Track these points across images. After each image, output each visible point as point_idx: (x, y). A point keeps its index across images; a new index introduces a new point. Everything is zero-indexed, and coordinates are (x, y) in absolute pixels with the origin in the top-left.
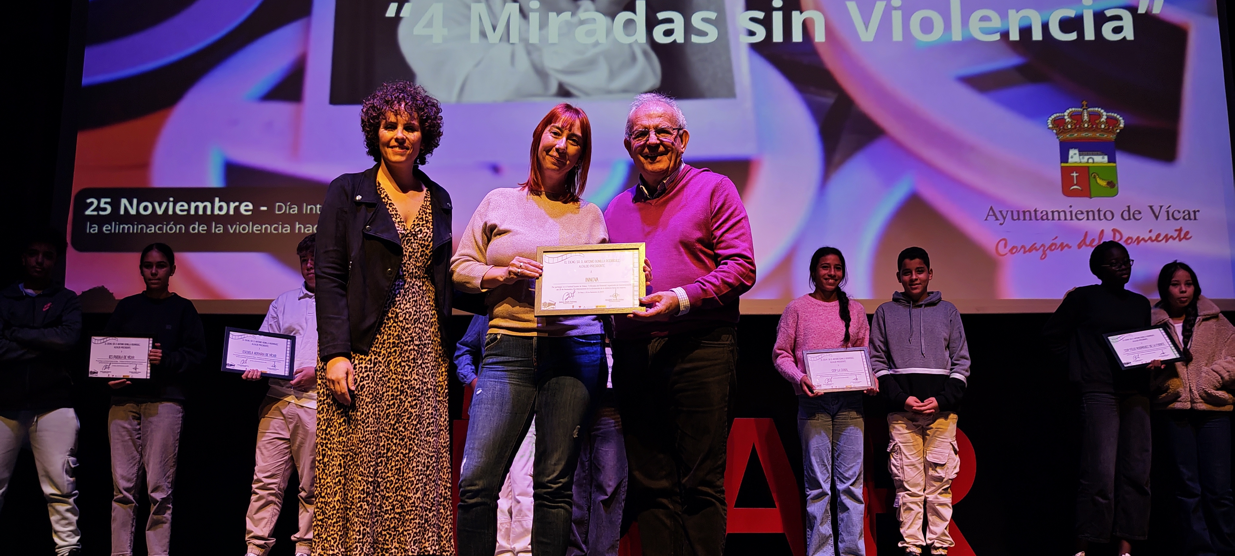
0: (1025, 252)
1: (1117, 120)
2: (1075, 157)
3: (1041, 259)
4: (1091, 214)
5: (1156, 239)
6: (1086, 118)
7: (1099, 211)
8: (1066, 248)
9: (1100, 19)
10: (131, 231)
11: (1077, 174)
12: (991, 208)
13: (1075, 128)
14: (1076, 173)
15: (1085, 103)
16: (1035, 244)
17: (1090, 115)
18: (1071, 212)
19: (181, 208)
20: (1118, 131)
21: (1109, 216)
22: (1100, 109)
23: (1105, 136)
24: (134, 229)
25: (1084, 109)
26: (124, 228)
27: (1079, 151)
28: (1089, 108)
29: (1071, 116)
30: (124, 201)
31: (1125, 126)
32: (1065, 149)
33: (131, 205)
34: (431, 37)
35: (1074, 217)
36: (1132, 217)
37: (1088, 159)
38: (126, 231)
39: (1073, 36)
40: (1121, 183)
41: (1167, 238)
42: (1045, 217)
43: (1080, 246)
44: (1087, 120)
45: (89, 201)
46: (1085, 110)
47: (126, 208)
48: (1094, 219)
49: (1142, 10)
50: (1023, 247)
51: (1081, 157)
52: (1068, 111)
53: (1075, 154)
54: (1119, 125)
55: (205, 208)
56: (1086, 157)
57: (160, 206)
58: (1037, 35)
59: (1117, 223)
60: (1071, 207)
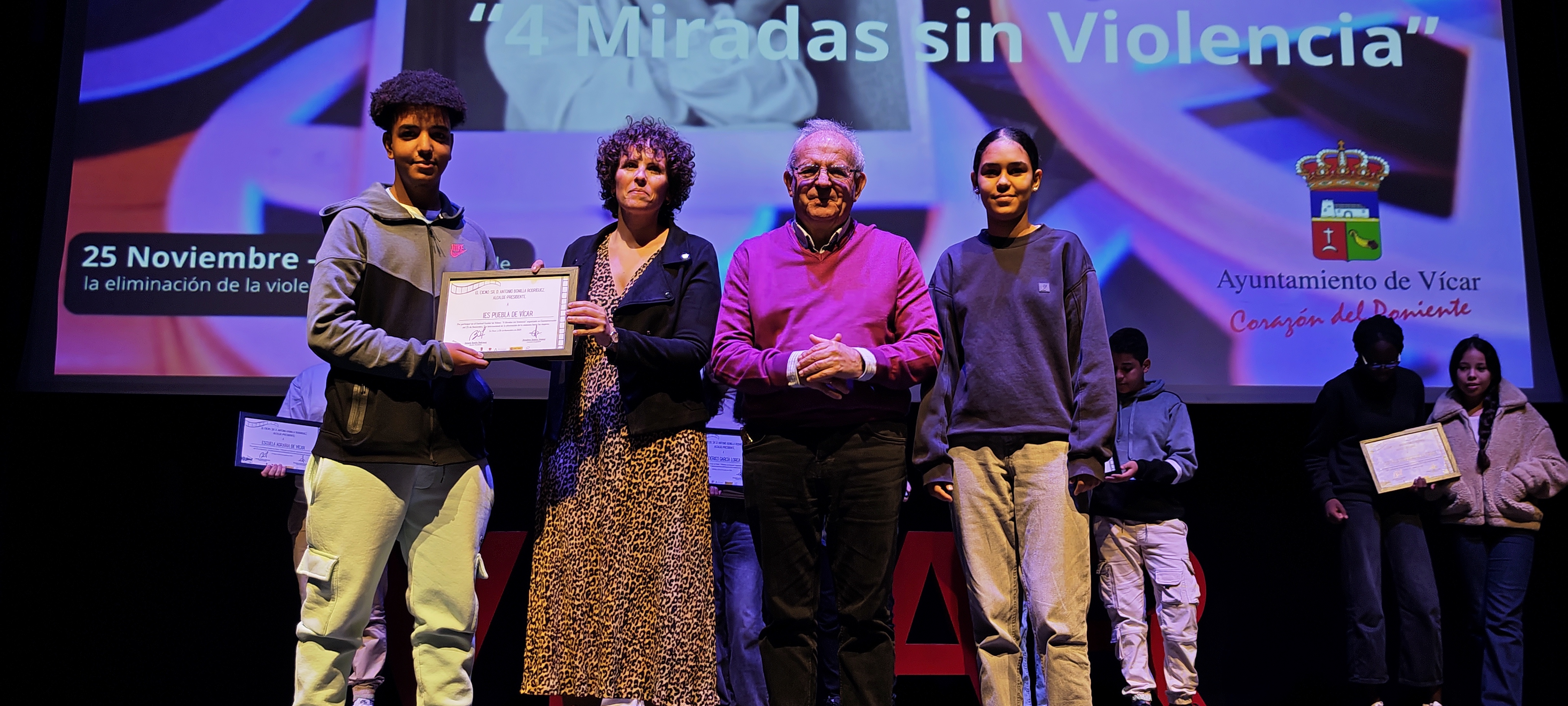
0: (1266, 327)
1: (1380, 166)
2: (1329, 211)
3: (1287, 336)
4: (1348, 281)
5: (1428, 313)
6: (1342, 161)
7: (1358, 277)
8: (1318, 322)
9: (1361, 39)
10: (142, 288)
11: (1332, 232)
12: (1226, 273)
13: (1330, 174)
14: (1331, 230)
15: (1341, 143)
16: (1279, 317)
17: (1349, 158)
18: (1324, 278)
19: (206, 260)
20: (1382, 179)
21: (1370, 284)
22: (1359, 151)
23: (1367, 184)
24: (146, 285)
25: (1340, 151)
26: (132, 284)
27: (1335, 203)
28: (1347, 149)
29: (1325, 159)
30: (133, 250)
31: (1390, 172)
32: (1316, 199)
33: (142, 255)
34: (527, 47)
35: (1327, 285)
36: (1398, 285)
37: (1345, 213)
38: (135, 288)
39: (1327, 61)
40: (1384, 243)
41: (1440, 312)
42: (1291, 284)
43: (1334, 321)
44: (1345, 164)
45: (87, 249)
46: (1342, 153)
47: (135, 260)
48: (1352, 287)
49: (1412, 30)
50: (1264, 321)
51: (1337, 210)
52: (1321, 153)
53: (1329, 206)
54: (1383, 171)
55: (237, 260)
56: (1344, 210)
57: (179, 257)
58: (1284, 59)
59: (1380, 294)
60: (1323, 272)
